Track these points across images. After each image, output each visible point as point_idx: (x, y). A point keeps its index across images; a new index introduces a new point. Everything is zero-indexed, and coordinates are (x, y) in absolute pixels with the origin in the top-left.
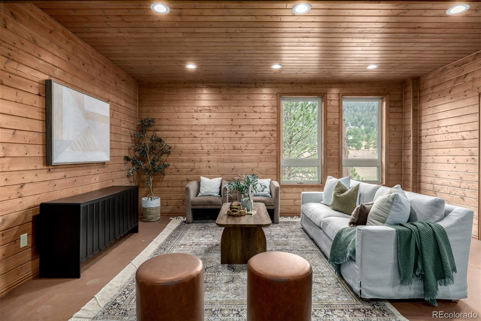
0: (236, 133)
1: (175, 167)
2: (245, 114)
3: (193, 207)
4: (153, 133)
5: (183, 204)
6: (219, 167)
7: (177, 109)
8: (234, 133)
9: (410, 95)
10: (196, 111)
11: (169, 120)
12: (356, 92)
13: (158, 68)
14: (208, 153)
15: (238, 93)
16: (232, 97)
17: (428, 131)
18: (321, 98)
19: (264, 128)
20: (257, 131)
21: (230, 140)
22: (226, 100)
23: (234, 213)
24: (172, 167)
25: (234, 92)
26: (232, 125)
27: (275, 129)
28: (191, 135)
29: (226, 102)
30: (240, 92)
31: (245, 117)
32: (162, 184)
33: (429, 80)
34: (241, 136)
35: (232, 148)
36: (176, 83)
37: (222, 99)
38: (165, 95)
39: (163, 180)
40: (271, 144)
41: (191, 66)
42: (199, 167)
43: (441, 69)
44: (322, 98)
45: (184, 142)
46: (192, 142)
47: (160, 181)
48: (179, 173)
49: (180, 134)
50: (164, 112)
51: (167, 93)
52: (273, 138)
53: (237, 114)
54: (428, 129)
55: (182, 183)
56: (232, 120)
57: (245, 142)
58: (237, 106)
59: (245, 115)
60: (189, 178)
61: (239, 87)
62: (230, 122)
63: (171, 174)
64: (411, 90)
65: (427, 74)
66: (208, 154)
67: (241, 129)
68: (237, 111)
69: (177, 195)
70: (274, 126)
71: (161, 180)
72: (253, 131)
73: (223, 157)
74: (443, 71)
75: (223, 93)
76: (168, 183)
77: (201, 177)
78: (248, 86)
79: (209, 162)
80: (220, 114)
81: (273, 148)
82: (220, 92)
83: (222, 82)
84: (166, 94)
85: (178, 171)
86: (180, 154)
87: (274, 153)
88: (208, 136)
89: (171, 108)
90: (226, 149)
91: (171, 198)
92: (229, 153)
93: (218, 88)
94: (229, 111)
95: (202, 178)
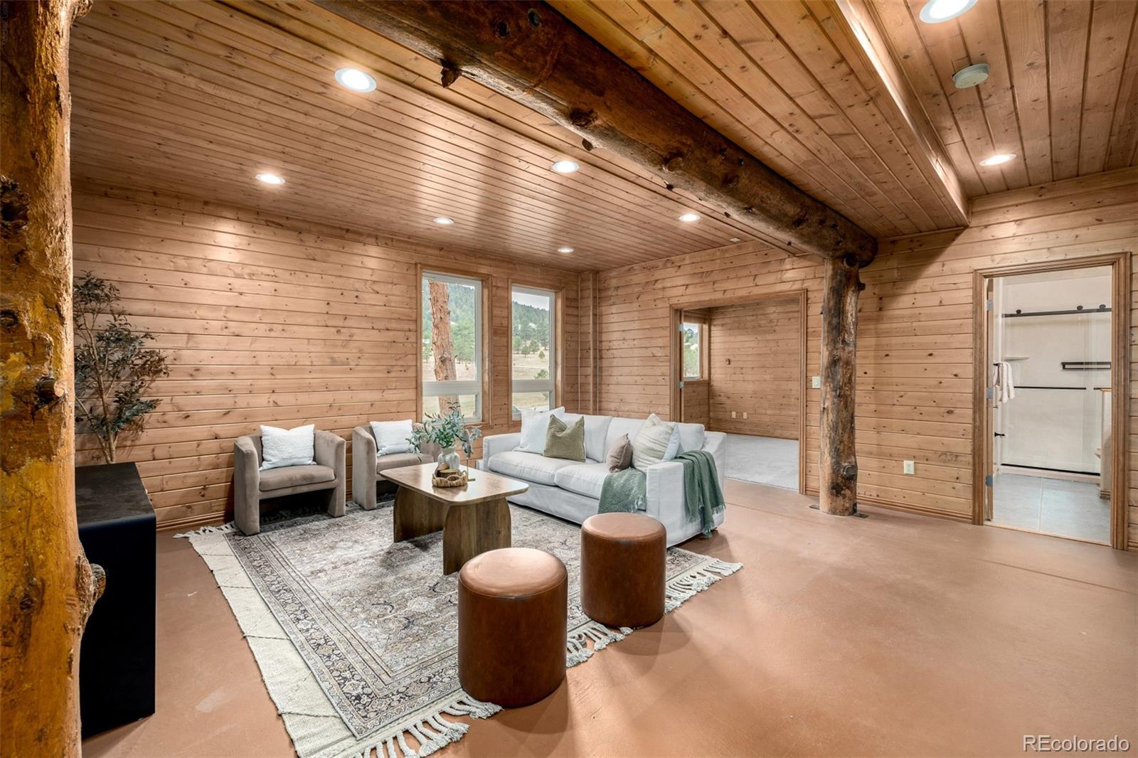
0: (338, 332)
1: (177, 407)
2: (356, 294)
3: (266, 496)
4: (115, 320)
5: (203, 496)
6: (299, 402)
7: (182, 263)
8: (334, 330)
9: (589, 293)
10: (239, 275)
11: (156, 289)
12: (529, 279)
13: (168, 158)
14: (272, 371)
15: (341, 249)
16: (329, 256)
17: (611, 344)
18: (480, 282)
19: (394, 325)
20: (379, 330)
21: (325, 344)
22: (314, 260)
23: (454, 482)
24: (169, 408)
25: (331, 246)
26: (327, 313)
27: (413, 327)
28: (225, 330)
29: (314, 263)
30: (346, 249)
31: (356, 300)
32: (132, 453)
33: (611, 278)
34: (348, 338)
35: (329, 361)
36: (177, 197)
37: (305, 257)
38: (143, 222)
39: (137, 442)
40: (407, 355)
41: (270, 179)
42: (248, 403)
43: (627, 268)
44: (482, 281)
45: (204, 346)
46: (227, 345)
47: (125, 446)
48: (188, 421)
49: (194, 326)
50: (140, 264)
51: (148, 218)
52: (410, 345)
53: (340, 292)
54: (610, 341)
55: (198, 445)
56: (328, 304)
57: (355, 351)
58: (340, 276)
59: (357, 297)
60: (218, 432)
61: (342, 237)
62: (325, 309)
63: (164, 425)
64: (591, 286)
65: (610, 269)
66: (272, 374)
67: (347, 323)
68: (338, 287)
69: (185, 477)
70: (411, 322)
71: (128, 443)
72: (373, 328)
73: (308, 381)
74: (629, 270)
75: (307, 244)
76: (153, 450)
77: (262, 427)
78: (361, 239)
79: (273, 392)
80: (301, 288)
81: (410, 363)
82: (301, 240)
83: (304, 221)
84: (145, 220)
85: (188, 416)
86: (191, 375)
87: (411, 373)
88: (272, 334)
89: (164, 258)
90: (315, 363)
91: (165, 486)
92: (321, 371)
93: (295, 231)
94: (321, 285)
95: (266, 429)
